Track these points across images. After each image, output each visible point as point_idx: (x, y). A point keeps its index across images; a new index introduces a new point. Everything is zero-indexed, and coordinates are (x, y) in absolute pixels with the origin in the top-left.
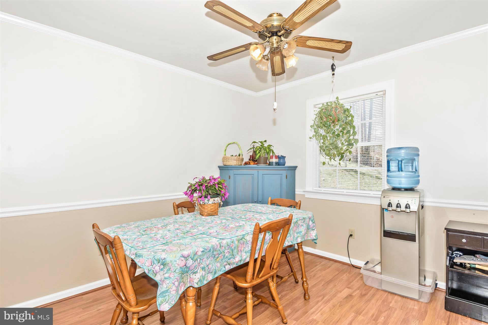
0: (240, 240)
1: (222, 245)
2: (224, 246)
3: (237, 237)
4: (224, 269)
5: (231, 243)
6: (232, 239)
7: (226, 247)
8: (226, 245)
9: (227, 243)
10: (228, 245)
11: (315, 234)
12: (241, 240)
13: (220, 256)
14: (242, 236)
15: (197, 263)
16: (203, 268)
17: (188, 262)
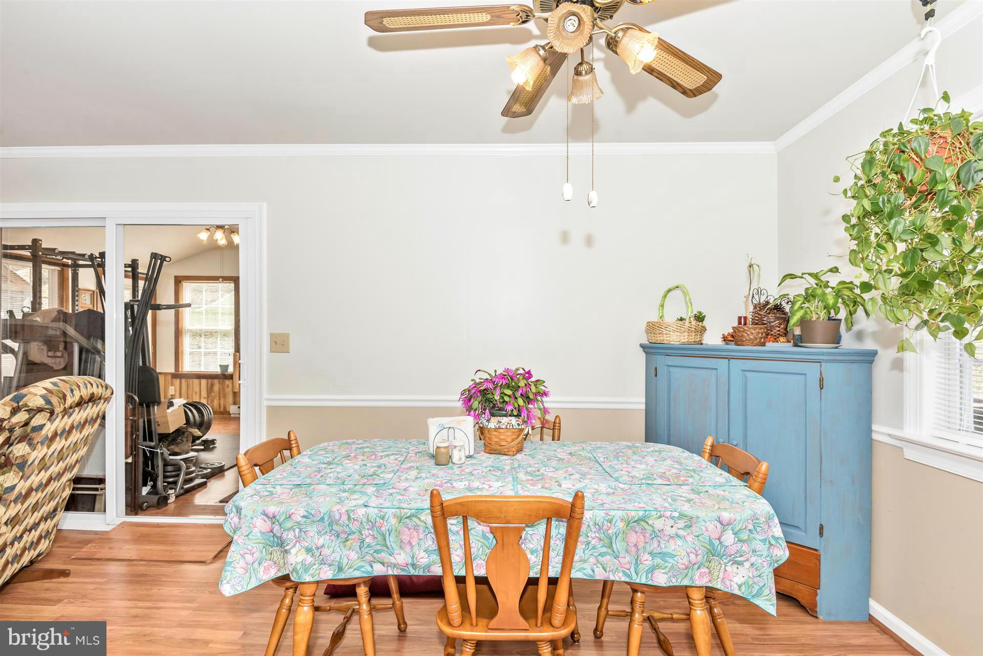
0: (406, 518)
1: (353, 517)
2: (360, 520)
3: (397, 510)
4: (370, 569)
5: (378, 519)
6: (383, 510)
7: (365, 524)
8: (364, 520)
9: (366, 516)
10: (368, 520)
11: (743, 580)
12: (407, 520)
13: (350, 537)
14: (414, 511)
15: (291, 535)
16: (308, 550)
17: (276, 528)
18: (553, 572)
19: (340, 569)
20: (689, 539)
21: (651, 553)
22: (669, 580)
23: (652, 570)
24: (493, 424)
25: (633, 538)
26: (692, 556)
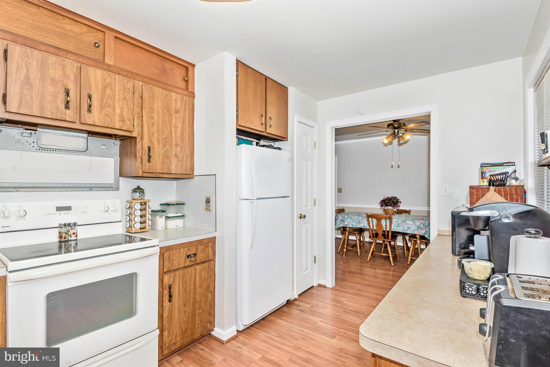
15: (345, 220)
16: (348, 222)
17: (343, 218)
18: (388, 229)
19: (353, 226)
20: (414, 225)
21: (407, 227)
22: (410, 232)
23: (407, 230)
24: (386, 208)
25: (403, 224)
26: (414, 228)
